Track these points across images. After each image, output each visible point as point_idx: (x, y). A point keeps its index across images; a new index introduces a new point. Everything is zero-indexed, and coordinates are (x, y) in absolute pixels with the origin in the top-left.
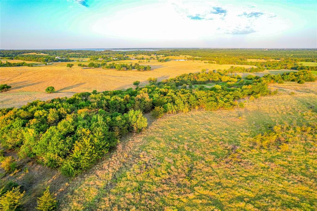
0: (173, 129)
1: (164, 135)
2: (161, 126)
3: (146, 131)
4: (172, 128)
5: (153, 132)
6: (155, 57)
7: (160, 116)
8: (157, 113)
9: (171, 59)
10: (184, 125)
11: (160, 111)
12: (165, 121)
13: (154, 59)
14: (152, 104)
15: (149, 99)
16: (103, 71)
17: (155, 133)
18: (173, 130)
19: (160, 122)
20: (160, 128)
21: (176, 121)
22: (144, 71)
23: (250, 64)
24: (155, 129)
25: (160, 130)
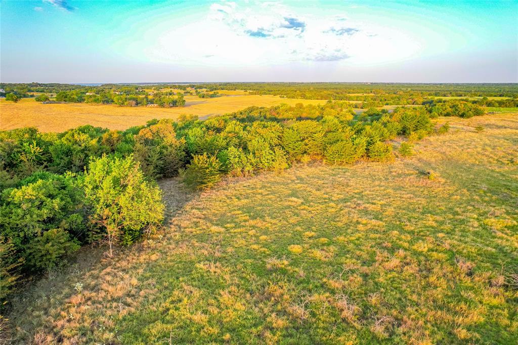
0: (258, 222)
1: (230, 249)
2: (215, 215)
3: (160, 236)
4: (254, 218)
5: (186, 238)
6: (193, 91)
7: (210, 184)
8: (199, 175)
9: (222, 95)
10: (289, 207)
11: (207, 168)
12: (226, 196)
13: (191, 94)
14: (184, 153)
15: (174, 140)
16: (87, 107)
17: (194, 241)
18: (259, 225)
19: (210, 200)
20: (211, 221)
21: (261, 194)
22: (171, 107)
23: (355, 99)
24: (196, 224)
25: (214, 229)
